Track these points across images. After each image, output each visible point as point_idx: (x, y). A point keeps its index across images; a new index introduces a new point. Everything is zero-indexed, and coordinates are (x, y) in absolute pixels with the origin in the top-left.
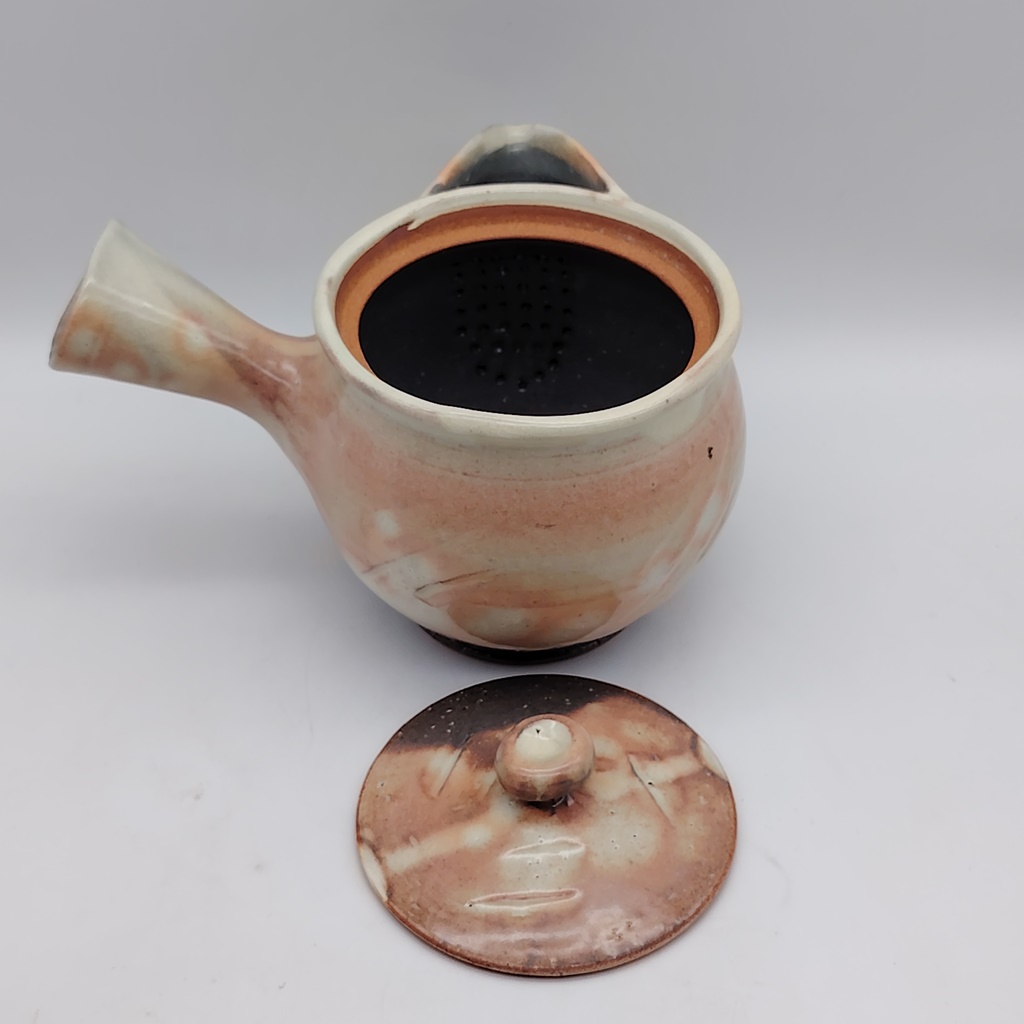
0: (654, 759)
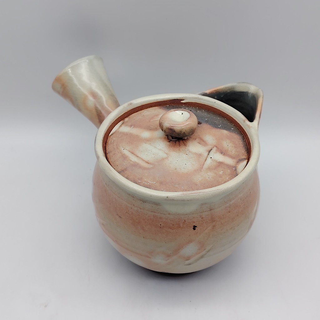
0: (222, 153)
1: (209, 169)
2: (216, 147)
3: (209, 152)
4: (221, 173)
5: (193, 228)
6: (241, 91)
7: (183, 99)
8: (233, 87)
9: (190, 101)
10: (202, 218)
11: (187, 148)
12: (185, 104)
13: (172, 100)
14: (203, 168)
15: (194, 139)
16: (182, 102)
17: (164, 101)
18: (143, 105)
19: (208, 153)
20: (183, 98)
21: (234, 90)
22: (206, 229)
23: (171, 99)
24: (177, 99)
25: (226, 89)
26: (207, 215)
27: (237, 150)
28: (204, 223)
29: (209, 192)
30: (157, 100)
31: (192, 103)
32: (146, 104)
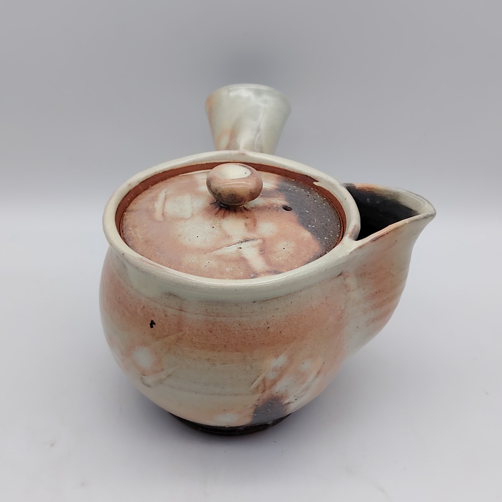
1: (220, 258)
2: (264, 241)
3: (246, 240)
4: (227, 270)
5: (151, 324)
6: (409, 207)
7: (317, 180)
8: (397, 195)
9: (324, 187)
10: (166, 316)
11: (222, 220)
12: (318, 188)
13: (304, 175)
14: (212, 251)
15: (244, 216)
16: (315, 183)
17: (293, 172)
18: (263, 165)
19: (241, 240)
20: (317, 178)
21: (399, 201)
22: (167, 336)
23: (303, 173)
24: (310, 177)
25: (385, 193)
26: (174, 315)
27: (290, 260)
28: (166, 325)
29: (172, 275)
30: (284, 166)
31: (325, 190)
32: (267, 165)
